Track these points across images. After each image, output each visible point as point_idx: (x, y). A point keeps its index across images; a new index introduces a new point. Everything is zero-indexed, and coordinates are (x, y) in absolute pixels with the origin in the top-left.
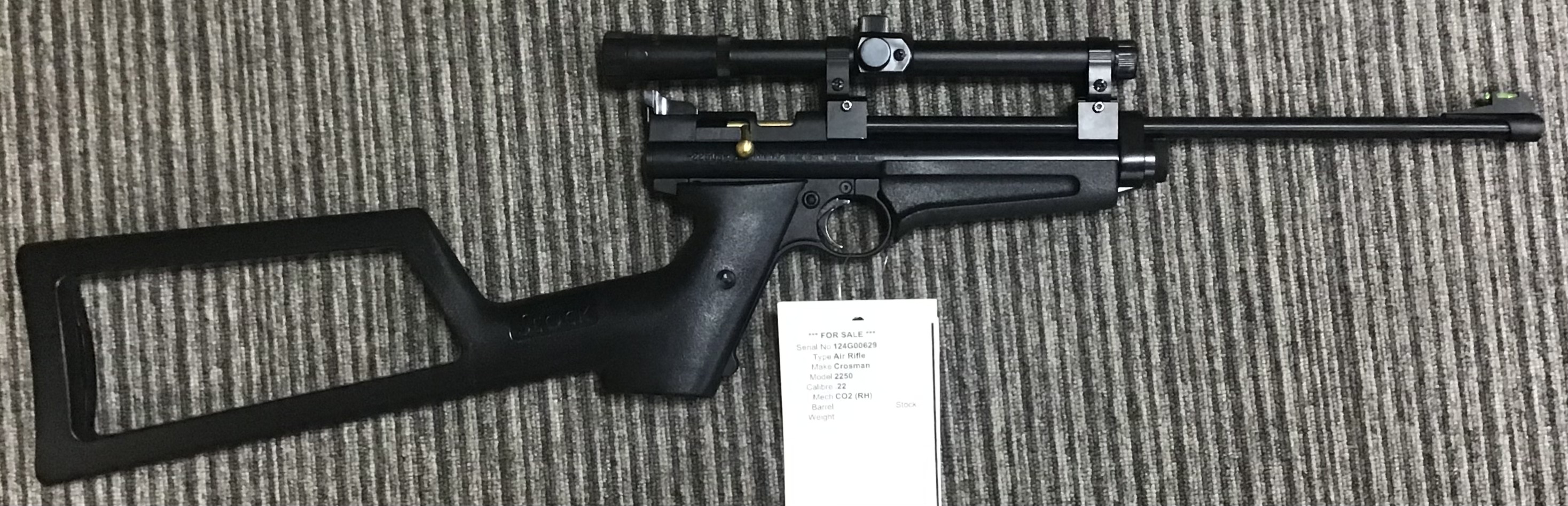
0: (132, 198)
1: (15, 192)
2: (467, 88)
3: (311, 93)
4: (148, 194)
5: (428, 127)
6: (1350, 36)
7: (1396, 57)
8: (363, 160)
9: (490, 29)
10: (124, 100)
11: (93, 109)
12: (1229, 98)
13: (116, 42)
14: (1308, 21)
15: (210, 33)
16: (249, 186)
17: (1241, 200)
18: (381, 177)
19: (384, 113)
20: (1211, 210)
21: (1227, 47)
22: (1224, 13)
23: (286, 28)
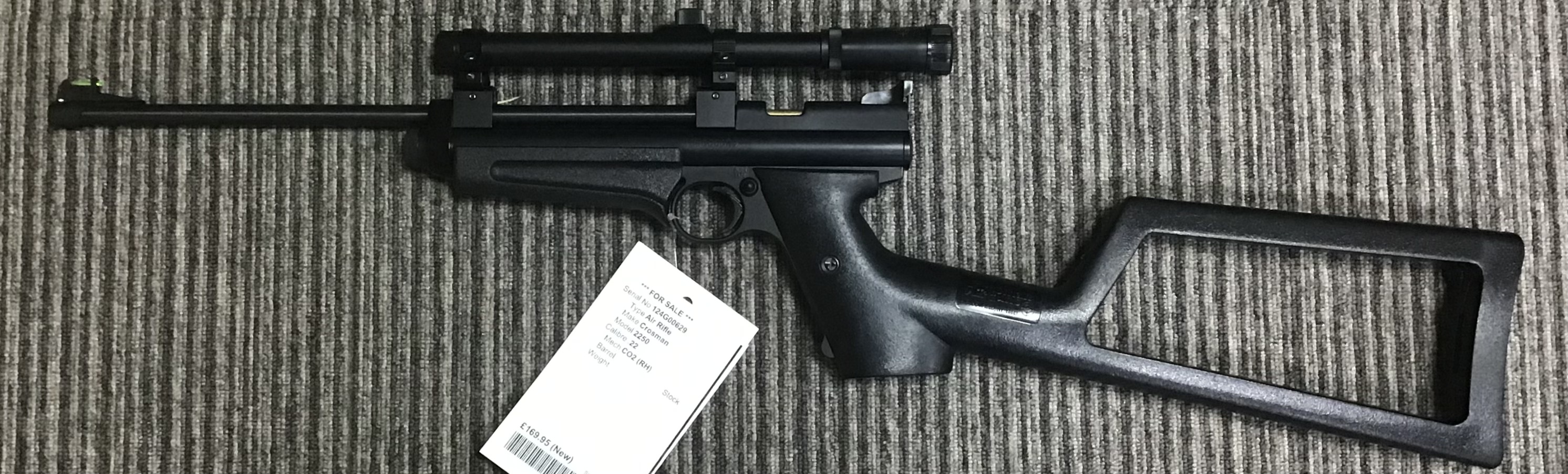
0: (129, 364)
1: (12, 349)
2: (468, 281)
3: (316, 274)
4: (146, 360)
5: (427, 317)
6: (1328, 300)
7: (1370, 325)
8: (361, 344)
9: (495, 224)
10: (130, 266)
11: (98, 273)
12: (1208, 351)
13: (128, 208)
14: (1288, 283)
15: (221, 207)
16: (245, 361)
17: (1213, 452)
18: (377, 362)
19: (386, 299)
20: (1183, 459)
21: (1209, 300)
22: (1207, 268)
23: (297, 209)
